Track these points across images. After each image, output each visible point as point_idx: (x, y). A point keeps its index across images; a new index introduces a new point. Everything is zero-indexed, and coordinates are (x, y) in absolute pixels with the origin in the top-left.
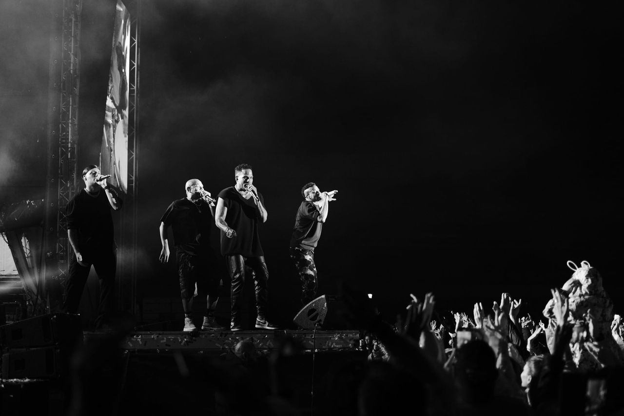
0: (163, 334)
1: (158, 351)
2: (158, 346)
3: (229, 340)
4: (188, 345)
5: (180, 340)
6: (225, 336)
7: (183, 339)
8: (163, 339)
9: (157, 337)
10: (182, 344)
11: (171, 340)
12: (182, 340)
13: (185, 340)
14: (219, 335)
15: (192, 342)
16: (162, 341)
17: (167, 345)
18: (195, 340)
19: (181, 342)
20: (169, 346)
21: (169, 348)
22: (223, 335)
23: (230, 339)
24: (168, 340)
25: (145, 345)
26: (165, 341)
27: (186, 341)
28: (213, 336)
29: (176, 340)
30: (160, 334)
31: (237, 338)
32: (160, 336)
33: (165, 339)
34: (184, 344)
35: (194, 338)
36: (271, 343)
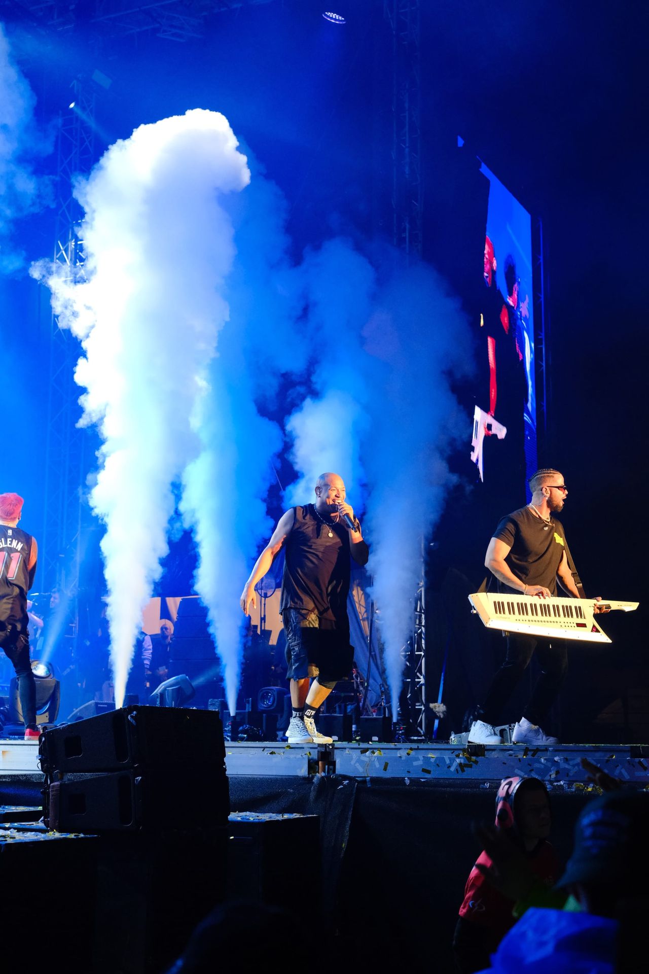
0: (418, 749)
1: (407, 782)
2: (409, 772)
3: (540, 763)
4: (463, 771)
5: (448, 762)
6: (533, 755)
7: (454, 760)
8: (417, 759)
9: (408, 754)
10: (452, 769)
11: (432, 760)
12: (452, 760)
13: (458, 761)
14: (523, 753)
15: (471, 766)
16: (415, 763)
17: (424, 771)
18: (476, 762)
19: (449, 767)
20: (429, 772)
21: (428, 776)
22: (530, 753)
23: (542, 760)
24: (427, 759)
25: (385, 769)
26: (420, 763)
27: (460, 764)
28: (511, 755)
29: (439, 762)
30: (411, 749)
31: (556, 759)
32: (412, 753)
33: (421, 758)
34: (457, 769)
35: (474, 758)
36: (623, 771)
